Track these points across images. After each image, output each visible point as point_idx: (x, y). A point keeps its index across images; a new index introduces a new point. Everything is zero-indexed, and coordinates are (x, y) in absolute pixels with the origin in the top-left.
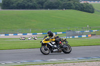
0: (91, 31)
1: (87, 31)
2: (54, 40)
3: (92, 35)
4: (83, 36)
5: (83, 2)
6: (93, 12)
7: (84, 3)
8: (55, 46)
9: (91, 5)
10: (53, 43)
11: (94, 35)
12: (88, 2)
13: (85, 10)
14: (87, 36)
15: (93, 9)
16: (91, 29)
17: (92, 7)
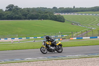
3: (63, 39)
5: (56, 14)
6: (63, 22)
9: (62, 16)
11: (64, 39)
12: (60, 14)
13: (58, 20)
14: (59, 40)
15: (64, 19)
16: (62, 34)
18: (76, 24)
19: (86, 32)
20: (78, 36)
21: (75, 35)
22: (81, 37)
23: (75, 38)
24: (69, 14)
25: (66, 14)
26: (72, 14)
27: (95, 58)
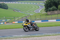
0: (6, 20)
1: (4, 20)
3: (7, 22)
4: (1, 23)
7: (2, 3)
12: (4, 2)
13: (2, 7)
14: (4, 23)
15: (7, 7)
16: (6, 19)
17: (7, 6)
18: (17, 10)
19: (25, 17)
20: (19, 20)
21: (16, 19)
22: (21, 21)
23: (17, 22)
24: (12, 3)
25: (9, 2)
26: (14, 3)
27: (36, 37)
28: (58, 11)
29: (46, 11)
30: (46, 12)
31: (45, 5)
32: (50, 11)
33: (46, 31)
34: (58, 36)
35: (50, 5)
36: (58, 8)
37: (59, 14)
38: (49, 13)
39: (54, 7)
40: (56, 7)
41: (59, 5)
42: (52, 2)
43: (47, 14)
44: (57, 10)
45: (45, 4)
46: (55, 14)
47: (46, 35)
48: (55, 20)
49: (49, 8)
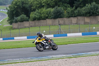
2: (44, 39)
8: (47, 44)
10: (45, 42)
28: (31, 22)
29: (9, 23)
30: (11, 23)
31: (8, 13)
32: (16, 22)
33: (10, 56)
34: (30, 63)
35: (16, 12)
36: (29, 17)
37: (31, 26)
38: (15, 25)
39: (24, 16)
40: (27, 16)
41: (32, 13)
42: (20, 8)
43: (12, 28)
44: (28, 21)
45: (8, 11)
46: (25, 27)
47: (10, 62)
48: (26, 37)
49: (15, 18)
